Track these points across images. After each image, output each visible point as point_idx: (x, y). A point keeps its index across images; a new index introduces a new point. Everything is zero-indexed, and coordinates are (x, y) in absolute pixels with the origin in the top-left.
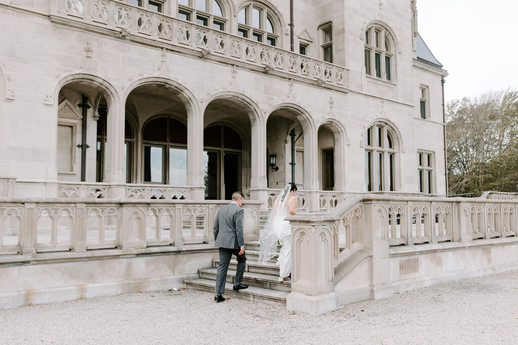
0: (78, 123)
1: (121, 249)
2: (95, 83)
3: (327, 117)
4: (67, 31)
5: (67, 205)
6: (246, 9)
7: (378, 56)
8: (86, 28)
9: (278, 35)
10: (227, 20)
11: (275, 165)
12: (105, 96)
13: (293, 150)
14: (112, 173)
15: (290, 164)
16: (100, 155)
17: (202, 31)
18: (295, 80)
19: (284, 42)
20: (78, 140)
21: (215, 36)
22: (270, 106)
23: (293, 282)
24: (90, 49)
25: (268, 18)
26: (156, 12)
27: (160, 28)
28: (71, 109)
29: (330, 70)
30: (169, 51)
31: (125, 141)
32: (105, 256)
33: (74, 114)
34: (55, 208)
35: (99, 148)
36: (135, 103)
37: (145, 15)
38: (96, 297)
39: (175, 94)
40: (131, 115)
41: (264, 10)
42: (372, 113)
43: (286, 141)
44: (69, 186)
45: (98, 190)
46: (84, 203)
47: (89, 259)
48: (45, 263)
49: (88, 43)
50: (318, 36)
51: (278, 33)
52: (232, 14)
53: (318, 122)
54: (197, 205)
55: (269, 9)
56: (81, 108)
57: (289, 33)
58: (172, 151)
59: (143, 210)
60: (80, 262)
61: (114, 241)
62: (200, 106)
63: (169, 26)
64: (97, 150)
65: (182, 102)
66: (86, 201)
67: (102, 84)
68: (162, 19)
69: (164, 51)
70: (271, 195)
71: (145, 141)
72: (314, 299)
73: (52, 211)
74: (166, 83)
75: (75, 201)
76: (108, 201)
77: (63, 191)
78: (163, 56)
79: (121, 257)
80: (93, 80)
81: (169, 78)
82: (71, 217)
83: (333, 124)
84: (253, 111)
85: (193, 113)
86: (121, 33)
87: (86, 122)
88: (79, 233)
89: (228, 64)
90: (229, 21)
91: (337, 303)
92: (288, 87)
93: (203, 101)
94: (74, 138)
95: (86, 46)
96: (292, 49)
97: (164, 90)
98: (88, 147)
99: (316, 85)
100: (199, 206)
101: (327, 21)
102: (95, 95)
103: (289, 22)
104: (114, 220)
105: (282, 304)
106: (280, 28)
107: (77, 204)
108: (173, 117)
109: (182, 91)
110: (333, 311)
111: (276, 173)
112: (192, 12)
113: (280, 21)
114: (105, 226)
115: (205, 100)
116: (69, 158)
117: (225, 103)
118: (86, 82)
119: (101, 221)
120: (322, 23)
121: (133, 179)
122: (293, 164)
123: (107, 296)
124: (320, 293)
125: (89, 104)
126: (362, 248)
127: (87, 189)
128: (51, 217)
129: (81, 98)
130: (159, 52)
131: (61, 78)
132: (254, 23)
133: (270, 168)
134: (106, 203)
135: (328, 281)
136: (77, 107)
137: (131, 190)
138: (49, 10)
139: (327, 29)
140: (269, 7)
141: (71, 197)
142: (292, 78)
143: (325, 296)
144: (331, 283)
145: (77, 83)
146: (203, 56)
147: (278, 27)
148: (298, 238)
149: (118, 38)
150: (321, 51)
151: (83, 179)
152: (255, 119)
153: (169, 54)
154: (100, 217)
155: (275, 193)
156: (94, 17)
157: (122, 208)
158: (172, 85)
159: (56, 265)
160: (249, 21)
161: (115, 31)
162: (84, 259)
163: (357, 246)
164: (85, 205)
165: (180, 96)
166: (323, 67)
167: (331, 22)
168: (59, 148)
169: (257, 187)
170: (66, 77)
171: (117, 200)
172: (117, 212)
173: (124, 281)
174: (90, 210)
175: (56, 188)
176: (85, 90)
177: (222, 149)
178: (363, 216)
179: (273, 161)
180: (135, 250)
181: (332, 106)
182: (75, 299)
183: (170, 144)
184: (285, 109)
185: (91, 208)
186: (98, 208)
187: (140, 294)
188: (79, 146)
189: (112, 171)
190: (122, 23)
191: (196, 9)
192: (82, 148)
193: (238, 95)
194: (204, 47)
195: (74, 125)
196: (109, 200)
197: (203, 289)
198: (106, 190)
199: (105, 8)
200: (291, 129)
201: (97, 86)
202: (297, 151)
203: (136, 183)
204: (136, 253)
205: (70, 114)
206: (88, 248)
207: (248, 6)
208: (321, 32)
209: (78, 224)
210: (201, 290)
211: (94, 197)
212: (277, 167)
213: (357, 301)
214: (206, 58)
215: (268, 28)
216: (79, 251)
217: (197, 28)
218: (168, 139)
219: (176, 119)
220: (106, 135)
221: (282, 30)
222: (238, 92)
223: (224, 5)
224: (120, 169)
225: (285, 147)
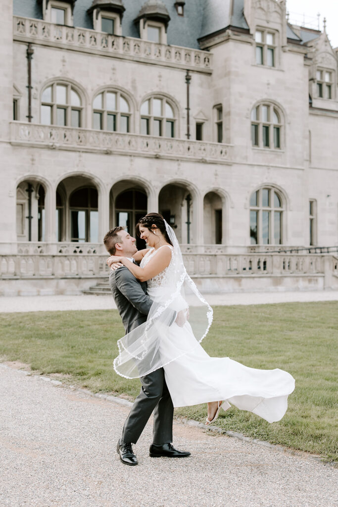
0: (26, 202)
1: (54, 275)
3: (213, 187)
6: (148, 101)
7: (267, 128)
8: (31, 146)
9: (176, 119)
10: (131, 114)
11: (174, 224)
13: (188, 212)
15: (186, 223)
16: (40, 221)
18: (183, 161)
20: (26, 214)
22: (161, 182)
24: (34, 159)
25: (167, 103)
28: (22, 193)
30: (84, 153)
33: (23, 196)
38: (44, 295)
40: (60, 189)
41: (164, 99)
42: (259, 179)
43: (182, 205)
44: (23, 245)
45: (40, 247)
49: (32, 155)
50: (213, 115)
51: (177, 117)
52: (136, 109)
53: (203, 191)
55: (168, 99)
56: (28, 192)
57: (186, 116)
58: (93, 214)
60: (38, 280)
62: (106, 187)
63: (84, 136)
64: (38, 219)
68: (79, 131)
69: (81, 153)
71: (72, 208)
76: (47, 255)
78: (80, 156)
79: (54, 279)
81: (84, 171)
83: (219, 191)
84: (146, 187)
85: (101, 192)
86: (52, 146)
87: (31, 201)
89: (127, 156)
90: (133, 114)
92: (176, 167)
93: (108, 184)
94: (23, 212)
95: (31, 157)
98: (32, 218)
99: (201, 163)
101: (219, 103)
102: (36, 185)
103: (186, 106)
108: (93, 188)
109: (93, 178)
112: (104, 112)
116: (21, 225)
120: (216, 104)
121: (63, 239)
122: (188, 223)
125: (33, 189)
127: (33, 247)
129: (28, 186)
130: (78, 154)
131: (17, 179)
132: (155, 112)
136: (25, 192)
137: (61, 246)
138: (10, 139)
139: (219, 108)
140: (166, 97)
142: (179, 159)
146: (108, 153)
147: (176, 111)
149: (51, 149)
150: (215, 127)
151: (30, 240)
153: (84, 155)
156: (36, 138)
158: (86, 175)
161: (49, 145)
165: (92, 181)
167: (221, 104)
168: (17, 219)
170: (20, 179)
171: (51, 254)
173: (56, 289)
175: (16, 246)
177: (133, 211)
179: (172, 220)
180: (60, 276)
181: (217, 177)
182: (36, 295)
183: (91, 209)
188: (27, 217)
190: (53, 139)
191: (107, 110)
192: (29, 219)
193: (135, 177)
195: (24, 204)
198: (45, 247)
199: (42, 131)
200: (186, 195)
203: (65, 241)
205: (21, 196)
206: (41, 275)
207: (150, 99)
208: (215, 111)
211: (38, 252)
212: (176, 225)
214: (110, 154)
215: (167, 114)
216: (37, 276)
218: (89, 205)
221: (179, 114)
222: (135, 175)
225: (181, 210)
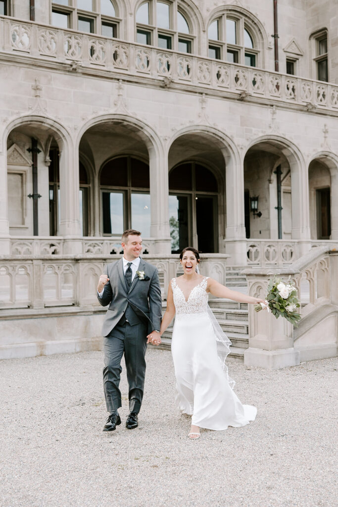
0: (28, 170)
1: (78, 306)
2: (46, 125)
3: (320, 150)
4: (12, 68)
5: (24, 262)
6: (218, 21)
8: (33, 63)
9: (259, 50)
10: (195, 37)
11: (257, 210)
12: (56, 139)
13: (279, 191)
14: (67, 225)
15: (276, 208)
16: (53, 204)
17: (164, 56)
18: (278, 106)
19: (266, 60)
20: (29, 190)
21: (179, 60)
22: (248, 140)
23: (251, 337)
24: (39, 87)
25: (245, 29)
26: (110, 38)
27: (115, 56)
28: (20, 154)
29: (323, 90)
30: (126, 83)
31: (80, 188)
32: (63, 313)
33: (23, 160)
34: (13, 265)
35: (52, 198)
36: (90, 143)
37: (97, 42)
38: (55, 354)
39: (134, 132)
40: (85, 156)
41: (241, 20)
43: (270, 181)
44: (22, 241)
45: (52, 245)
46: (41, 259)
47: (47, 315)
48: (6, 320)
49: (36, 81)
50: (310, 47)
51: (259, 48)
52: (201, 29)
53: (308, 156)
54: (156, 260)
55: (247, 19)
56: (31, 152)
57: (273, 47)
58: (135, 197)
59: (99, 266)
60: (38, 319)
61: (71, 298)
62: (163, 144)
63: (125, 53)
64: (50, 200)
65: (142, 141)
66: (42, 257)
67: (52, 126)
68: (117, 45)
69: (120, 83)
70: (251, 246)
71: (103, 187)
72: (270, 353)
73: (10, 268)
74: (124, 120)
75: (32, 258)
76: (64, 258)
77: (15, 247)
78: (120, 88)
79: (78, 314)
80: (42, 122)
81: (127, 114)
82: (28, 274)
83: (328, 157)
84: (226, 147)
85: (155, 152)
86: (71, 66)
87: (36, 168)
88: (37, 290)
89: (196, 92)
90: (197, 38)
91: (296, 359)
92: (270, 116)
93: (167, 138)
94: (24, 188)
95: (34, 84)
96: (277, 69)
97: (122, 127)
98: (40, 196)
99: (305, 111)
100: (158, 260)
101: (321, 28)
102: (46, 138)
103: (272, 33)
104: (71, 277)
105: (241, 360)
106: (261, 42)
107: (34, 261)
108: (134, 157)
109: (142, 128)
110: (291, 367)
111: (258, 220)
112: (152, 30)
113: (261, 33)
114: (62, 285)
115: (169, 138)
116: (20, 210)
117: (193, 139)
118: (35, 125)
119: (58, 277)
120: (314, 31)
121: (90, 231)
122: (279, 208)
123: (66, 354)
124: (277, 348)
125: (39, 147)
126: (328, 303)
127: (41, 244)
128: (9, 274)
129: (30, 141)
130: (115, 84)
131: (8, 122)
132: (229, 38)
133: (251, 214)
134: (62, 259)
135: (287, 336)
136: (27, 152)
137: (89, 244)
139: (321, 37)
140: (246, 16)
141: (25, 253)
142: (274, 104)
143: (283, 351)
144: (291, 338)
145: (26, 126)
146: (166, 85)
147: (259, 40)
148: (255, 292)
149: (69, 71)
150: (314, 66)
151: (36, 233)
152: (229, 157)
153: (126, 86)
154: (56, 273)
155: (256, 244)
156: (41, 49)
157: (77, 264)
158: (130, 122)
159: (16, 322)
160: (221, 37)
161: (65, 64)
162: (43, 316)
163: (322, 301)
164: (41, 262)
165: (140, 134)
166: (315, 88)
167: (325, 29)
168: (10, 199)
169: (234, 237)
170: (13, 121)
171: (72, 256)
172: (73, 268)
173: (82, 339)
174: (46, 266)
175: (8, 243)
176: (34, 133)
177: (193, 193)
178: (329, 269)
179: (254, 205)
180: (93, 307)
181: (327, 135)
182: (35, 355)
183: (132, 188)
184: (267, 143)
185: (47, 264)
186: (54, 265)
187: (98, 352)
188: (30, 196)
189: (67, 223)
190: (72, 54)
191: (157, 27)
192: (33, 198)
193: (208, 129)
194: (167, 74)
195: (24, 173)
196: (65, 256)
197: (163, 348)
198: (61, 244)
199: (52, 38)
200: (276, 166)
201: (47, 129)
202: (284, 192)
203: (94, 236)
204: (93, 310)
205: (19, 160)
206: (46, 306)
207: (220, 17)
208: (313, 42)
209: (35, 281)
210: (161, 349)
211: (48, 253)
212: (260, 212)
213: (321, 358)
214: (169, 88)
215: (246, 43)
216: (37, 308)
217: (158, 53)
218: (129, 183)
219: (138, 158)
220: (59, 181)
221: (263, 44)
222: (208, 125)
223: (191, 19)
224: (76, 221)
225: (268, 188)
